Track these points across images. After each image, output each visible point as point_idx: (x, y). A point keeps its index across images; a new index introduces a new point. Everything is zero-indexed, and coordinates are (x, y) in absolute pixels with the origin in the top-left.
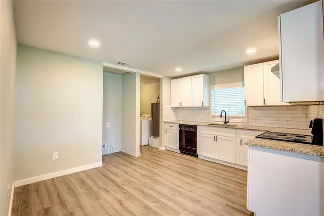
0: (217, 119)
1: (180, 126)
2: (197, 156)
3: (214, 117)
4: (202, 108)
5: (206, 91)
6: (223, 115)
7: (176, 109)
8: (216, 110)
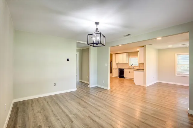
0: (131, 67)
1: (119, 69)
2: (124, 78)
3: (129, 66)
4: (126, 64)
5: (127, 59)
6: (132, 66)
7: (117, 64)
8: (130, 64)
